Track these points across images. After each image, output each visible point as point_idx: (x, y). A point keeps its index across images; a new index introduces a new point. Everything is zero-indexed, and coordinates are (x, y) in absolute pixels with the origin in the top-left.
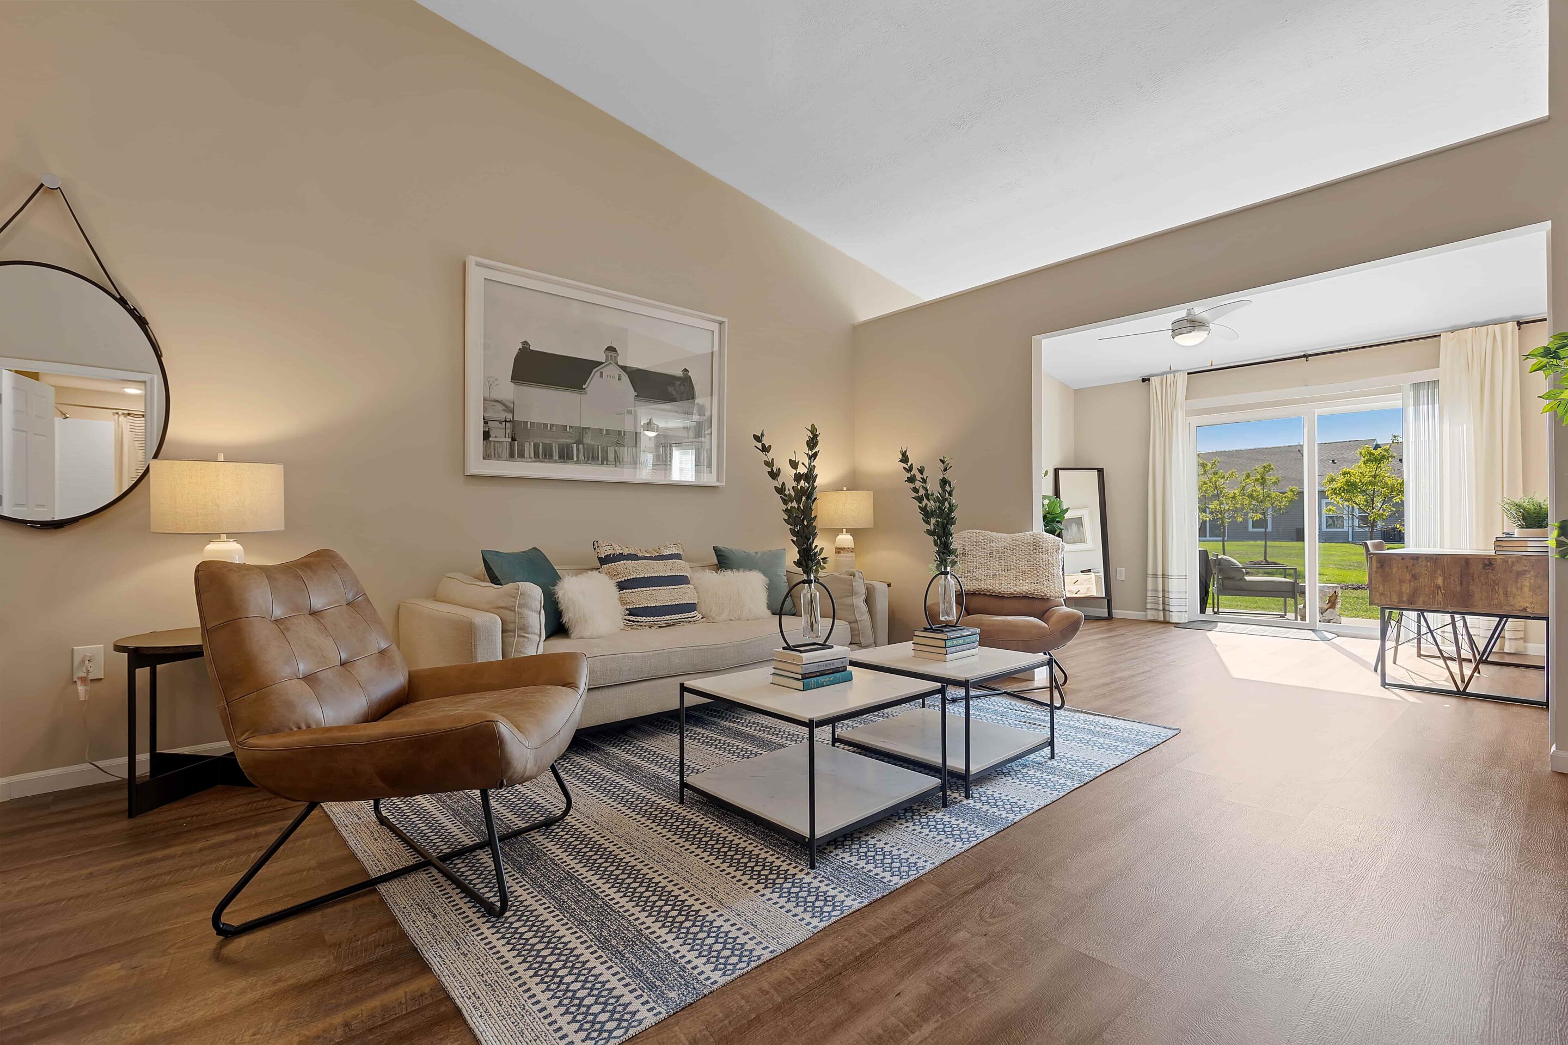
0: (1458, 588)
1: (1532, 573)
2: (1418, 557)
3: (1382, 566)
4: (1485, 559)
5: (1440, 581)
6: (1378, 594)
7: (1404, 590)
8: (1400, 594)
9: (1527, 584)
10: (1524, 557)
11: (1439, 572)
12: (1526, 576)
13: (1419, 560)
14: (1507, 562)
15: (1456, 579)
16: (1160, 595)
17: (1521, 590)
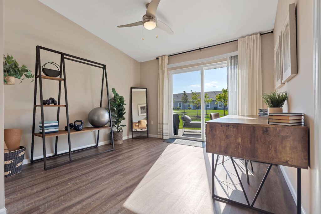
0: (249, 145)
1: (291, 138)
2: (229, 125)
3: (212, 130)
4: (264, 127)
5: (240, 140)
6: (210, 146)
7: (222, 145)
8: (220, 147)
9: (288, 145)
10: (287, 127)
11: (239, 135)
12: (288, 139)
13: (230, 127)
14: (276, 130)
15: (248, 140)
16: (161, 130)
17: (285, 148)
